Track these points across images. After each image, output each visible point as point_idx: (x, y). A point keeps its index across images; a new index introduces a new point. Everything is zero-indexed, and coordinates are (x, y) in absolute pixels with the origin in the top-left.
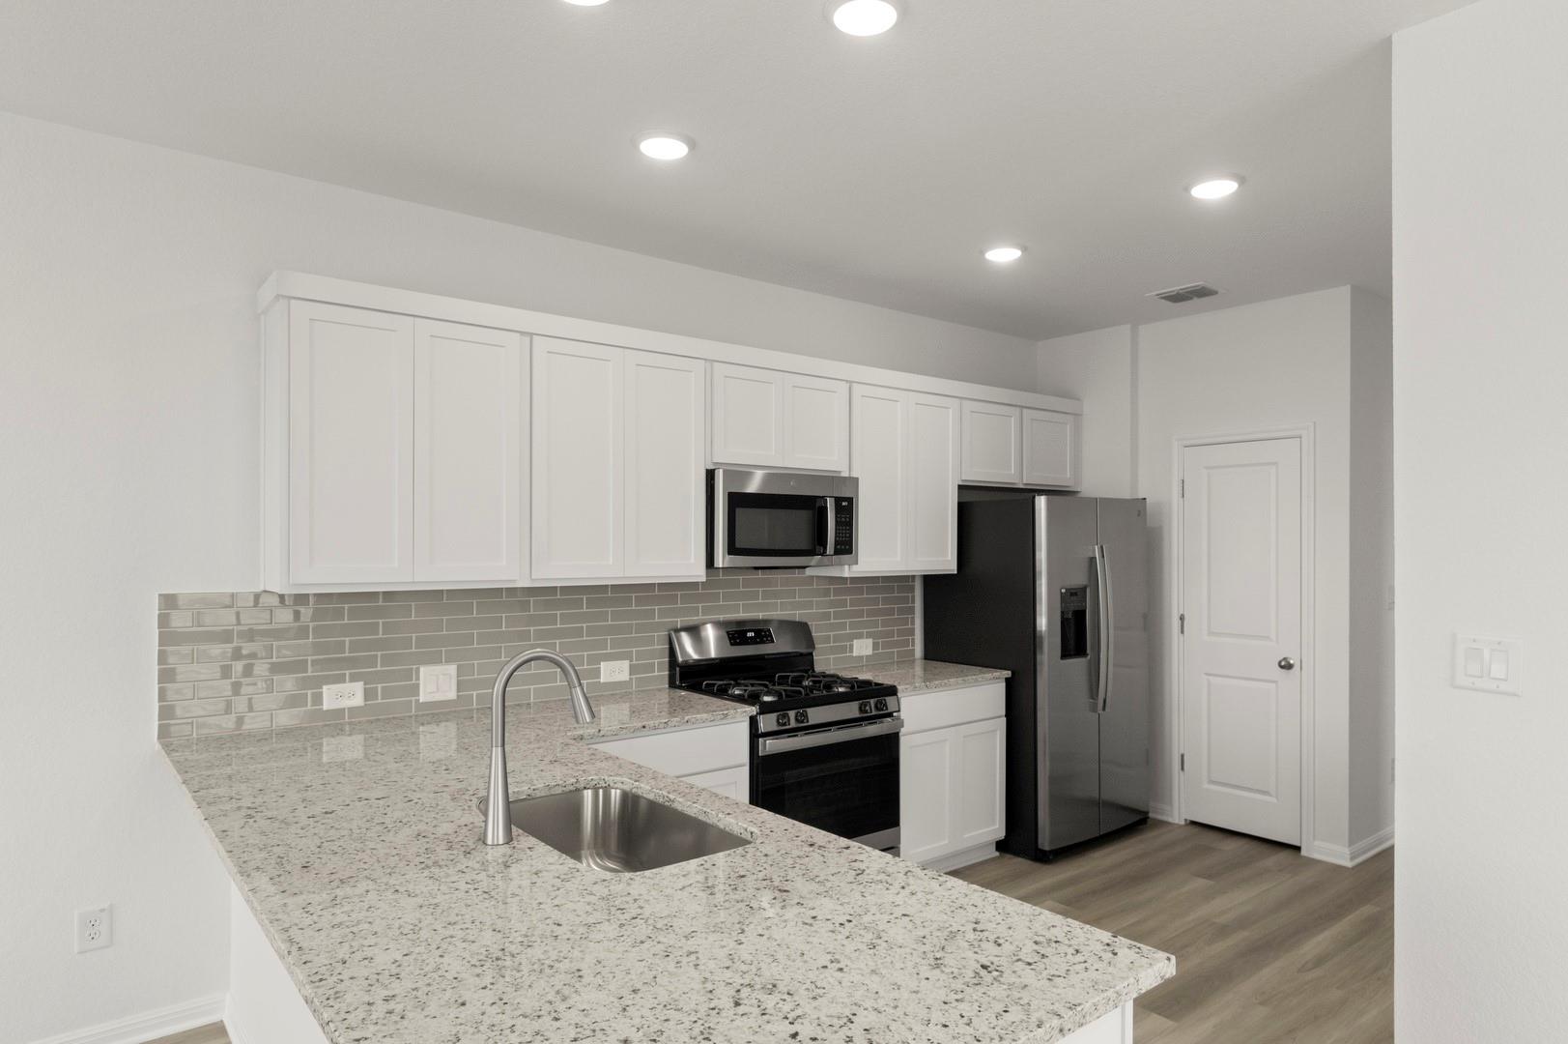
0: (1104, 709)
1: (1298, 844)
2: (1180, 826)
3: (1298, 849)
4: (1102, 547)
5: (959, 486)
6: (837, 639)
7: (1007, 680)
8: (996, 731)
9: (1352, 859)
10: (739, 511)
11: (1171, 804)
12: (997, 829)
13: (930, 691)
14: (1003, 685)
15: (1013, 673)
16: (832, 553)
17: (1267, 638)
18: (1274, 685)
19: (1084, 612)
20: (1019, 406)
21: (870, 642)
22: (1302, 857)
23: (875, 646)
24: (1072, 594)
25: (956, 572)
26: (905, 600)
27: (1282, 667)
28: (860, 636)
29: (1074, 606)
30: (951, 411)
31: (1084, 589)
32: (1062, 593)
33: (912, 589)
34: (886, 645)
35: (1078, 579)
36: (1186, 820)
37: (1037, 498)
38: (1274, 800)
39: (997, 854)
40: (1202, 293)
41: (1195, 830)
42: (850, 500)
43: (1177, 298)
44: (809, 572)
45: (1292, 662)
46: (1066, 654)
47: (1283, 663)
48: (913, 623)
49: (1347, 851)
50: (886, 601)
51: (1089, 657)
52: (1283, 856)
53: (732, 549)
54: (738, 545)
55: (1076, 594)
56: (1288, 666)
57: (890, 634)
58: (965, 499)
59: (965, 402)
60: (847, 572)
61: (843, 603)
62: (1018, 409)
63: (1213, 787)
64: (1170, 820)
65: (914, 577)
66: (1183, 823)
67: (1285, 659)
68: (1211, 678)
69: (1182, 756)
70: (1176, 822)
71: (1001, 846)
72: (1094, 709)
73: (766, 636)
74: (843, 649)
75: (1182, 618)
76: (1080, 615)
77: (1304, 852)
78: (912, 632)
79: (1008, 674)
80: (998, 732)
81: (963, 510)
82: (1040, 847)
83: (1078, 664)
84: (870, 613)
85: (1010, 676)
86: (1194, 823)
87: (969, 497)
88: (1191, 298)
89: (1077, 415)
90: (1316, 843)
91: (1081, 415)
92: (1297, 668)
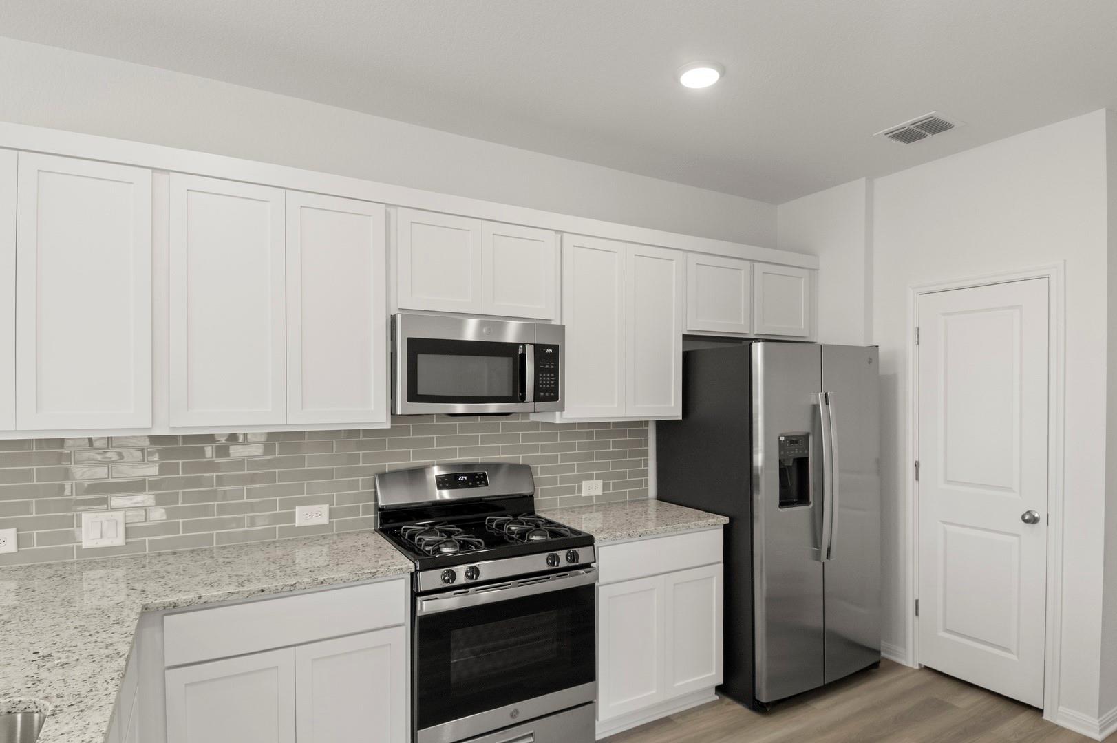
0: (828, 557)
1: (1042, 708)
2: (915, 671)
3: (1041, 711)
4: (826, 394)
5: (684, 336)
6: (563, 480)
7: (725, 526)
8: (712, 577)
9: (1101, 731)
10: (421, 358)
11: (905, 647)
12: (716, 675)
13: (632, 539)
14: (721, 531)
15: (731, 519)
16: (532, 400)
17: (1009, 489)
18: (1015, 538)
19: (807, 459)
20: (750, 260)
21: (600, 483)
22: (1043, 719)
23: (605, 487)
24: (792, 442)
25: (681, 419)
26: (639, 443)
27: (1025, 521)
28: (589, 478)
29: (795, 453)
30: (674, 262)
31: (806, 436)
32: (780, 441)
33: (646, 433)
34: (616, 486)
35: (800, 426)
36: (920, 665)
37: (754, 345)
38: (1014, 657)
39: (717, 697)
40: (935, 126)
41: (929, 677)
42: (555, 348)
43: (907, 136)
44: (533, 418)
45: (1036, 515)
46: (785, 502)
47: (1027, 517)
48: (646, 465)
49: (1096, 722)
50: (616, 444)
51: (811, 505)
52: (1024, 718)
53: (413, 396)
54: (421, 391)
55: (797, 442)
56: (1034, 520)
57: (623, 475)
58: (688, 349)
59: (690, 255)
60: (558, 418)
61: (572, 447)
62: (748, 263)
63: (947, 635)
64: (903, 662)
65: (647, 423)
66: (917, 667)
67: (1028, 512)
68: (945, 525)
69: (917, 601)
70: (910, 665)
71: (719, 689)
72: (817, 556)
73: (480, 480)
74: (571, 490)
75: (917, 465)
76: (802, 463)
77: (1046, 716)
78: (645, 473)
79: (726, 520)
80: (715, 578)
81: (688, 359)
82: (757, 698)
83: (800, 513)
84: (599, 456)
85: (728, 522)
86: (927, 668)
87: (693, 346)
88: (923, 136)
89: (814, 270)
90: (1061, 708)
91: (817, 270)
92: (1042, 522)
